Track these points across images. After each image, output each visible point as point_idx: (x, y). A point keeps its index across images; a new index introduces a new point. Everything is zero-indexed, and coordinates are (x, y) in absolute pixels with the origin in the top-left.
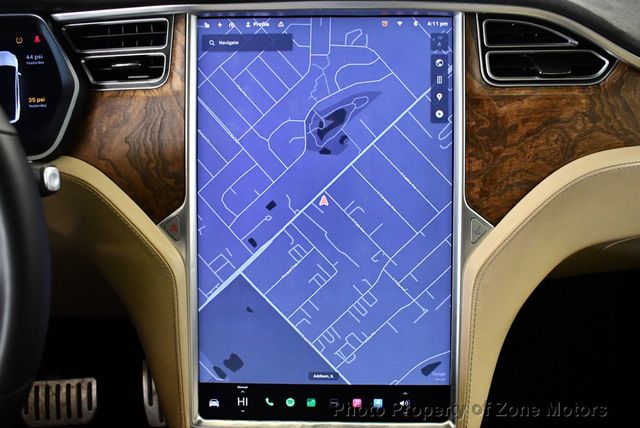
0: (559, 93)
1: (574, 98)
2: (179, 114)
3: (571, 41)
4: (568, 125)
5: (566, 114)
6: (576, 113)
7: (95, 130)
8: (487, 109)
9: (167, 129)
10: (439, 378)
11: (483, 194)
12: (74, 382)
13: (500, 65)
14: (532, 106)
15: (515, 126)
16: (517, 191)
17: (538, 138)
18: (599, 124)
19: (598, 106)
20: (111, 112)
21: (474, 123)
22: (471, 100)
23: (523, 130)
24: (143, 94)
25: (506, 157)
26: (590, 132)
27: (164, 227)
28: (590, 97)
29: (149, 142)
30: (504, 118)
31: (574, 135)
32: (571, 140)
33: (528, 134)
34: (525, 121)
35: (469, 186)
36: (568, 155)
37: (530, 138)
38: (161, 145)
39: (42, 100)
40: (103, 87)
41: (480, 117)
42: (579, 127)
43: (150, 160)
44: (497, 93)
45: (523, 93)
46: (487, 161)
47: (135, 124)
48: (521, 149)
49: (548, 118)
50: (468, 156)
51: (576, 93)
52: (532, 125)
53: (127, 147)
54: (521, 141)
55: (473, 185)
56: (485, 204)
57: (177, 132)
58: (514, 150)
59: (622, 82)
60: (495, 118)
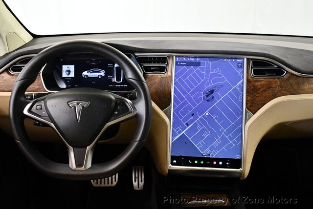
0: (272, 80)
1: (276, 81)
3: (276, 66)
4: (274, 89)
5: (274, 86)
6: (277, 86)
8: (252, 83)
10: (238, 157)
11: (251, 106)
13: (256, 72)
14: (265, 83)
15: (260, 89)
16: (260, 106)
17: (266, 92)
18: (283, 89)
19: (283, 84)
22: (248, 81)
23: (262, 90)
25: (256, 97)
26: (280, 90)
27: (164, 112)
28: (280, 81)
29: (161, 89)
30: (257, 86)
31: (276, 91)
32: (275, 93)
33: (263, 91)
34: (262, 87)
35: (247, 104)
36: (274, 97)
40: (148, 74)
41: (250, 86)
42: (277, 89)
43: (161, 94)
44: (255, 79)
45: (262, 80)
46: (252, 97)
47: (157, 84)
48: (261, 95)
49: (269, 87)
50: (247, 96)
51: (276, 80)
52: (264, 88)
56: (251, 109)
58: (259, 95)
59: (289, 77)
60: (254, 86)
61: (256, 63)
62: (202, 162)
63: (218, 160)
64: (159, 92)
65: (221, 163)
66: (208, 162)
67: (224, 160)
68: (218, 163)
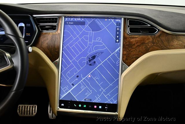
0: (145, 37)
2: (59, 38)
3: (149, 25)
4: (147, 44)
5: (147, 42)
6: (149, 42)
7: (40, 41)
8: (128, 40)
9: (56, 41)
11: (126, 59)
12: (31, 106)
13: (132, 30)
14: (139, 40)
15: (134, 44)
16: (134, 59)
17: (140, 47)
18: (155, 44)
19: (155, 40)
20: (44, 37)
21: (125, 43)
22: (125, 38)
23: (136, 45)
24: (51, 33)
25: (132, 51)
26: (153, 46)
27: (54, 63)
28: (153, 38)
29: (52, 44)
30: (132, 42)
31: (148, 47)
32: (148, 48)
33: (137, 46)
34: (137, 43)
35: (123, 57)
37: (138, 47)
38: (55, 45)
39: (29, 34)
40: (43, 32)
41: (126, 42)
42: (150, 45)
43: (52, 48)
44: (131, 36)
45: (137, 36)
46: (128, 52)
47: (49, 40)
48: (136, 49)
49: (142, 42)
50: (123, 50)
51: (149, 37)
52: (138, 44)
53: (47, 45)
54: (136, 47)
55: (124, 57)
56: (127, 62)
57: (58, 42)
58: (134, 49)
59: (160, 35)
60: (130, 42)
61: (132, 22)
62: (85, 106)
63: (98, 104)
64: (51, 47)
65: (100, 107)
66: (90, 105)
67: (103, 105)
68: (98, 107)
